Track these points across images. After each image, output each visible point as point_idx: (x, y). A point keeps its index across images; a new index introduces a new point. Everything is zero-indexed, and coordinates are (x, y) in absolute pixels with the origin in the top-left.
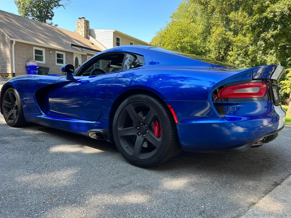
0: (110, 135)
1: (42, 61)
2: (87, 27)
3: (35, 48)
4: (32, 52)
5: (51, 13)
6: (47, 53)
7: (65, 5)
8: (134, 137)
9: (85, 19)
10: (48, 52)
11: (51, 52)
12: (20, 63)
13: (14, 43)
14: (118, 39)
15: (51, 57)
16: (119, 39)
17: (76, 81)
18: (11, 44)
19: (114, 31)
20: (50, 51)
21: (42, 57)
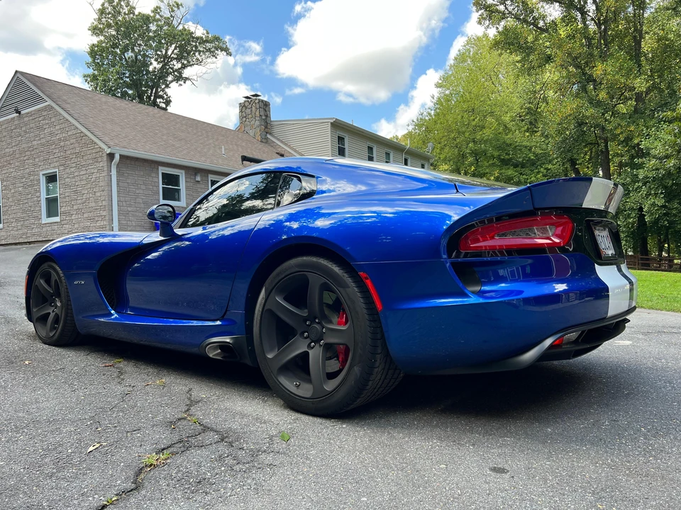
0: (248, 348)
1: (178, 200)
2: (267, 116)
3: (162, 170)
4: (156, 180)
5: (166, 97)
6: (189, 180)
7: (195, 78)
8: (305, 356)
9: (260, 98)
10: (193, 177)
11: (198, 178)
12: (129, 209)
13: (117, 157)
14: (341, 139)
15: (199, 190)
16: (343, 138)
17: (180, 238)
18: (109, 164)
19: (332, 121)
20: (196, 175)
21: (178, 191)
